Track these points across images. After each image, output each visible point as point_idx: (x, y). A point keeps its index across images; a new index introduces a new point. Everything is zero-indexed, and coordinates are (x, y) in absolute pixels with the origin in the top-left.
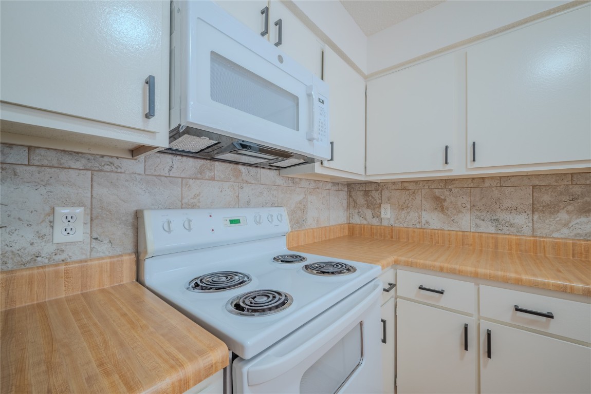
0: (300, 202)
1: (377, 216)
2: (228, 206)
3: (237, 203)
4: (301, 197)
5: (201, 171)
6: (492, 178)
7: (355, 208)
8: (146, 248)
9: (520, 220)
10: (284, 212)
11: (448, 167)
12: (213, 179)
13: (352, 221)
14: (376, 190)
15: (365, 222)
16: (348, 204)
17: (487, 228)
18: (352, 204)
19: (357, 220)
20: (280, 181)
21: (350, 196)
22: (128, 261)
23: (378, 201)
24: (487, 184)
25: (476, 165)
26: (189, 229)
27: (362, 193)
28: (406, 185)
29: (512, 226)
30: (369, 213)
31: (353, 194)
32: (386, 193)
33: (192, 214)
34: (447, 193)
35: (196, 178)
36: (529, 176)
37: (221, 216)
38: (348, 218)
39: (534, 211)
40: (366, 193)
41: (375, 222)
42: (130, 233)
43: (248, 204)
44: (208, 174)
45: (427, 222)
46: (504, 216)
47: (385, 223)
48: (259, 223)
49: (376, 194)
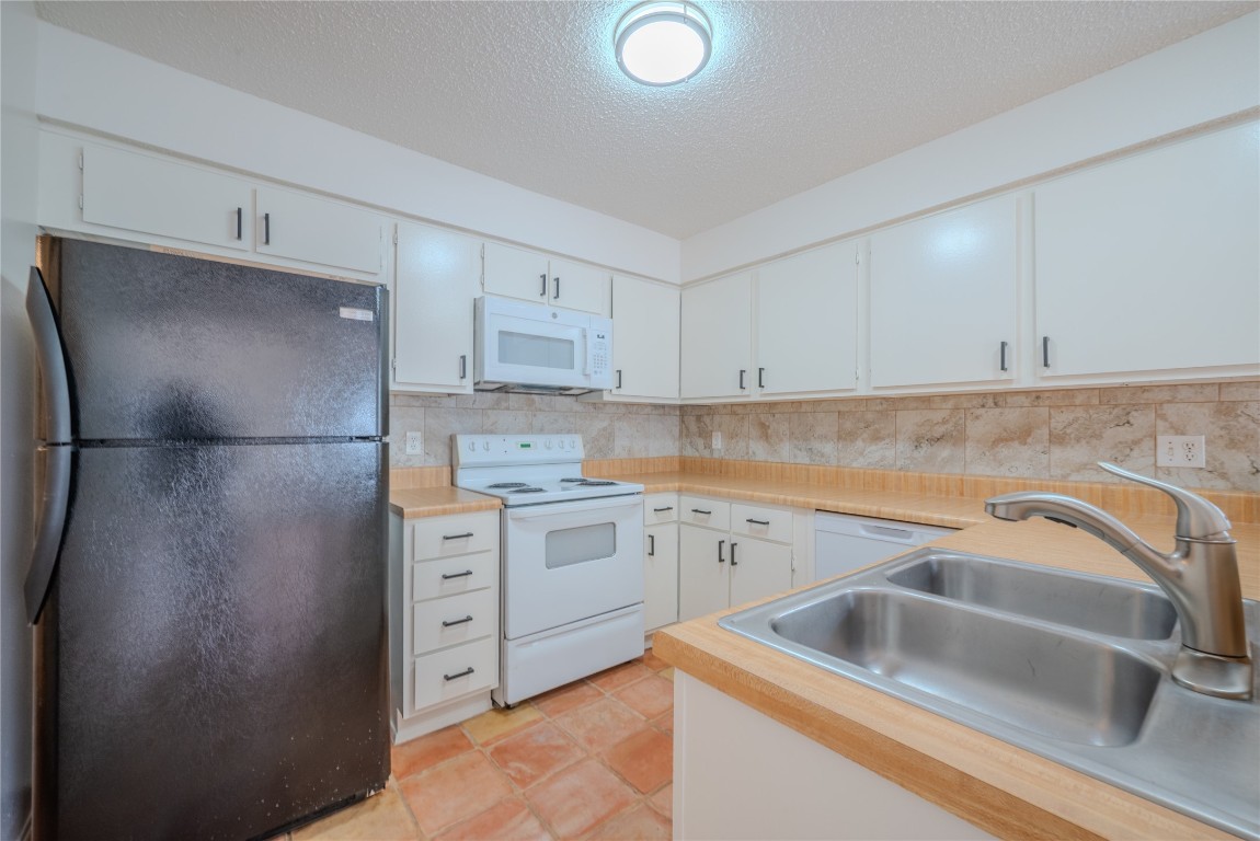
0: (605, 429)
1: (708, 446)
2: (521, 432)
3: (530, 429)
4: (605, 424)
5: (498, 402)
6: (807, 402)
7: (687, 436)
8: (458, 460)
9: (828, 448)
10: (578, 439)
11: (746, 392)
12: (508, 409)
13: (685, 453)
14: (708, 414)
15: (697, 454)
16: (681, 432)
17: (803, 458)
18: (685, 432)
19: (689, 452)
20: (577, 407)
21: (683, 421)
22: (446, 470)
23: (710, 428)
24: (803, 410)
25: (765, 391)
26: (488, 450)
27: (694, 418)
28: (735, 408)
29: (822, 456)
30: (700, 442)
31: (686, 418)
32: (717, 418)
33: (489, 438)
34: (771, 419)
35: (494, 409)
36: (835, 401)
37: (514, 441)
38: (681, 449)
39: (839, 438)
40: (699, 418)
41: (706, 453)
42: (447, 451)
43: (541, 431)
44: (504, 405)
45: (754, 453)
46: (817, 445)
47: (716, 455)
48: (549, 448)
49: (707, 419)
